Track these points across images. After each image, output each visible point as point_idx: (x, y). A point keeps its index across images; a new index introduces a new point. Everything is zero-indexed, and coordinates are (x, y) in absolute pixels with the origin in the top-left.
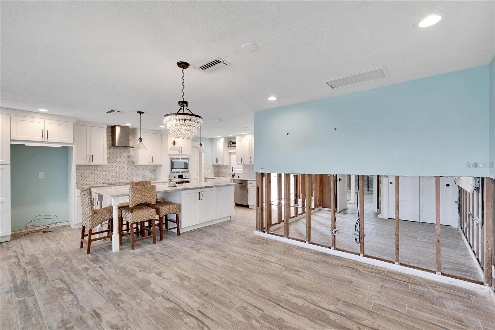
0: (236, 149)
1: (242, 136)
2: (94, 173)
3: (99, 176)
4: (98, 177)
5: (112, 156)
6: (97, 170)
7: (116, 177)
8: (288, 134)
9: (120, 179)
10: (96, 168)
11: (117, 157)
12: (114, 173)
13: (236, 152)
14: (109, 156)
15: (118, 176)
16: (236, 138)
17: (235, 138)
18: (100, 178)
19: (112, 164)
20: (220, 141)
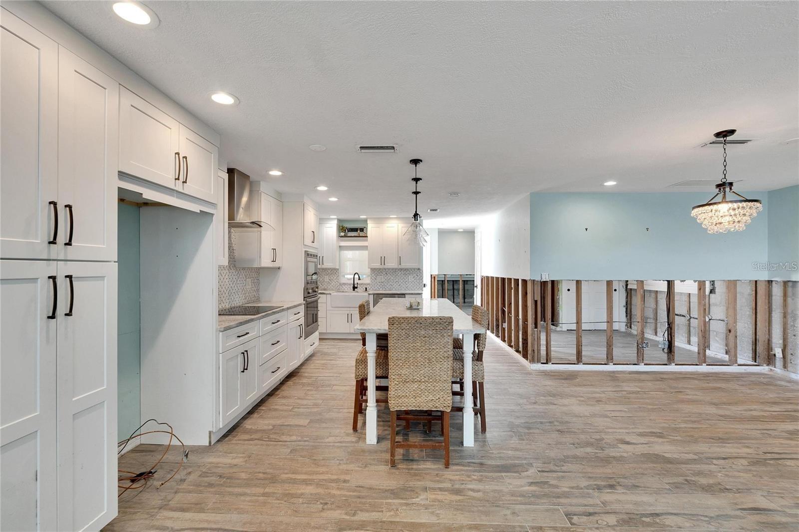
0: (367, 241)
1: (380, 220)
8: (586, 229)
13: (367, 246)
16: (368, 222)
17: (365, 221)
20: (328, 225)
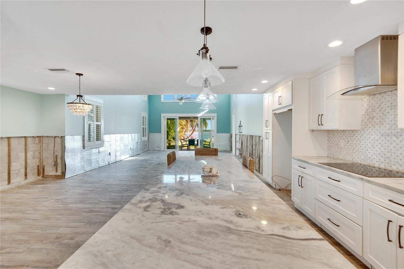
2: (350, 142)
3: (356, 149)
4: (354, 151)
5: (378, 111)
6: (354, 138)
7: (384, 156)
9: (393, 163)
10: (353, 134)
11: (387, 111)
12: (380, 146)
14: (372, 112)
15: (388, 155)
18: (357, 152)
19: (377, 127)
